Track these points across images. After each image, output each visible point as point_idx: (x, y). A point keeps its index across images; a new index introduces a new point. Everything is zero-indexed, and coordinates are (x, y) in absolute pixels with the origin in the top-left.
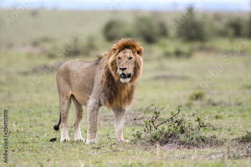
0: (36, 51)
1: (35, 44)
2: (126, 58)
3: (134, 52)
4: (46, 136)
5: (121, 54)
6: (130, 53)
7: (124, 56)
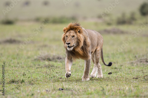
0: (100, 21)
1: (100, 17)
2: (71, 37)
3: (76, 32)
4: (106, 71)
5: (68, 34)
6: (73, 33)
7: (69, 35)
